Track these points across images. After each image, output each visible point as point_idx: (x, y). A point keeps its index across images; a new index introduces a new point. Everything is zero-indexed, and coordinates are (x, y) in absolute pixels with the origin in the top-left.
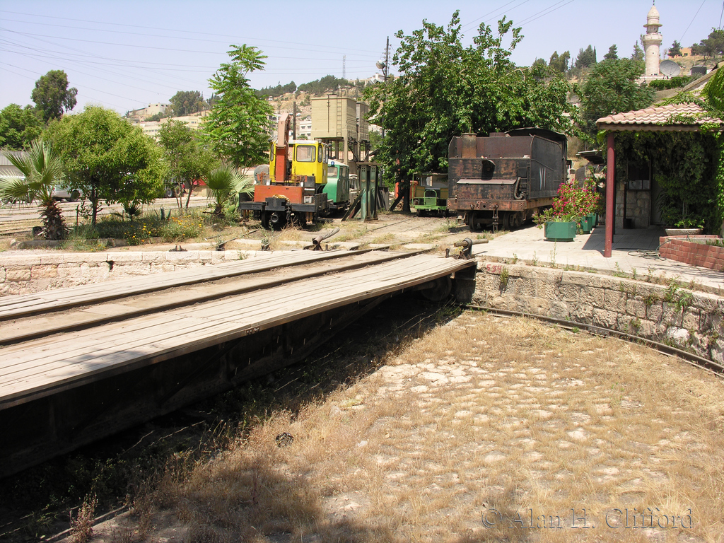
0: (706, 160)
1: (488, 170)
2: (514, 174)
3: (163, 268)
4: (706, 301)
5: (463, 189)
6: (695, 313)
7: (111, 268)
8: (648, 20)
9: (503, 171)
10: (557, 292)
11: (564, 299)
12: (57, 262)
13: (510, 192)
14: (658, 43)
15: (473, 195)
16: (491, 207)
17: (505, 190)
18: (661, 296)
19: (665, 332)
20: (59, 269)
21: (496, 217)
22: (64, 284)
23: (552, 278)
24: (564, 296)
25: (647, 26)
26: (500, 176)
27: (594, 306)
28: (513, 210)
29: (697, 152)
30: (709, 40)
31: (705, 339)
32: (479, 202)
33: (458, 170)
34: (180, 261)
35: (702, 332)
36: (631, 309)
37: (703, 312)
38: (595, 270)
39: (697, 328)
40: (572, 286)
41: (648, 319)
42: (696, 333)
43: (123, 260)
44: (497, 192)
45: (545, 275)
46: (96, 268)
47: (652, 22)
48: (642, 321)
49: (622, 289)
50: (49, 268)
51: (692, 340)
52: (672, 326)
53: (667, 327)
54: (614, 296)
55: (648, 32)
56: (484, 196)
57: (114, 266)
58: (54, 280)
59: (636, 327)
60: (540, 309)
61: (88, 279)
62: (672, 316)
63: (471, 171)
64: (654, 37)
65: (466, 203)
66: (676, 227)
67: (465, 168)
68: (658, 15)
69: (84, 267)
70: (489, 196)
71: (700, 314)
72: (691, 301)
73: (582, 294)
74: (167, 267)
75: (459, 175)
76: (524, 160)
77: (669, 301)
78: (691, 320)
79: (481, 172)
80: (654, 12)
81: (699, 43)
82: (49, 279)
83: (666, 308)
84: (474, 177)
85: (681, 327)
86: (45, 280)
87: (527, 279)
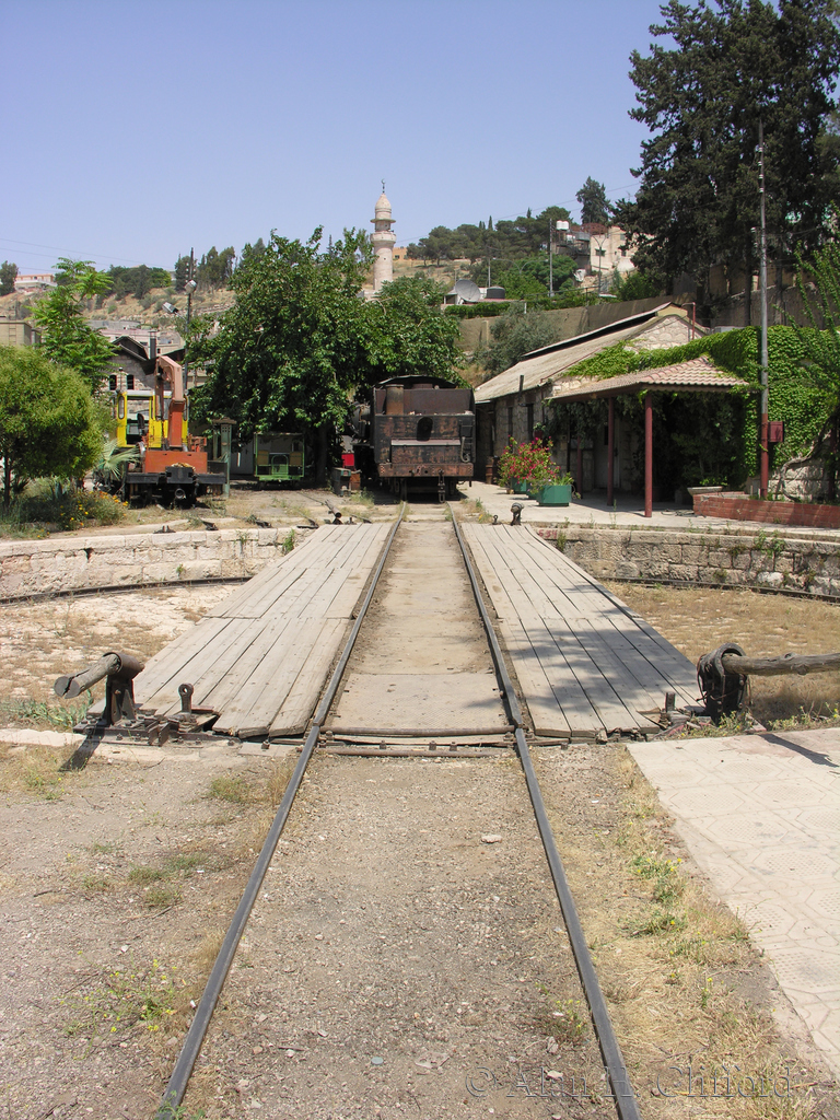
0: (734, 420)
1: (425, 429)
2: (456, 434)
3: (149, 554)
4: (800, 545)
5: (400, 452)
6: (788, 557)
7: (88, 557)
8: (376, 213)
9: (442, 430)
10: (624, 553)
11: (633, 558)
12: (31, 552)
13: (456, 454)
14: (390, 245)
15: (412, 458)
16: (435, 473)
17: (451, 453)
18: (748, 545)
19: (756, 578)
20: (32, 561)
21: (442, 484)
22: (37, 581)
23: (619, 539)
24: (633, 555)
25: (376, 221)
26: (439, 436)
27: (670, 563)
28: (460, 475)
29: (727, 412)
30: (430, 240)
31: (800, 578)
32: (419, 467)
33: (387, 429)
34: (169, 545)
35: (798, 573)
36: (713, 560)
37: (797, 555)
38: (663, 529)
39: (791, 570)
40: (643, 545)
41: (734, 568)
42: (790, 575)
43: (103, 546)
44: (441, 454)
45: (610, 536)
46: (72, 558)
47: (382, 216)
48: (728, 571)
49: (702, 543)
50: (21, 561)
51: (786, 581)
52: (763, 571)
53: (758, 573)
54: (694, 551)
55: (377, 230)
56: (426, 460)
57: (92, 555)
58: (27, 576)
59: (721, 577)
60: (604, 572)
61: (63, 572)
62: (763, 563)
63: (403, 430)
64: (385, 236)
65: (404, 469)
66: (701, 486)
67: (396, 427)
68: (389, 207)
69: (60, 558)
70: (432, 460)
71: (794, 557)
72: (784, 547)
73: (655, 552)
74: (154, 553)
75: (388, 435)
76: (467, 417)
77: (759, 549)
78: (785, 563)
79: (415, 432)
80: (385, 203)
81: (417, 243)
82: (21, 575)
83: (754, 556)
84: (407, 437)
85: (774, 571)
86: (16, 577)
87: (588, 542)
